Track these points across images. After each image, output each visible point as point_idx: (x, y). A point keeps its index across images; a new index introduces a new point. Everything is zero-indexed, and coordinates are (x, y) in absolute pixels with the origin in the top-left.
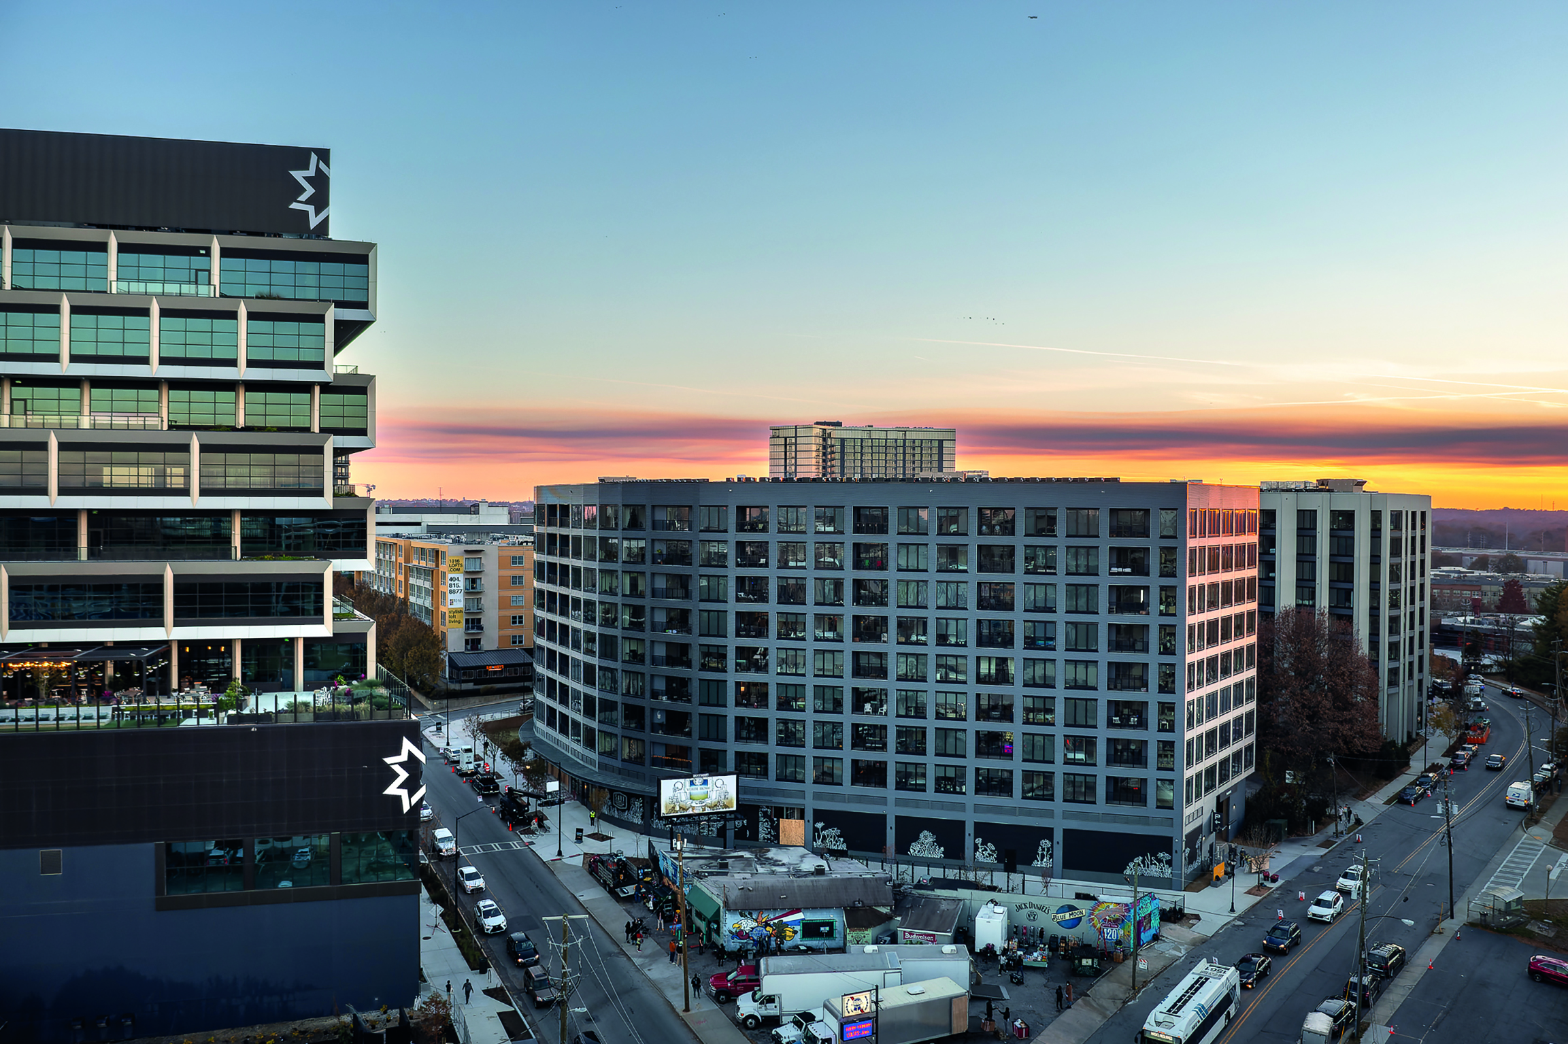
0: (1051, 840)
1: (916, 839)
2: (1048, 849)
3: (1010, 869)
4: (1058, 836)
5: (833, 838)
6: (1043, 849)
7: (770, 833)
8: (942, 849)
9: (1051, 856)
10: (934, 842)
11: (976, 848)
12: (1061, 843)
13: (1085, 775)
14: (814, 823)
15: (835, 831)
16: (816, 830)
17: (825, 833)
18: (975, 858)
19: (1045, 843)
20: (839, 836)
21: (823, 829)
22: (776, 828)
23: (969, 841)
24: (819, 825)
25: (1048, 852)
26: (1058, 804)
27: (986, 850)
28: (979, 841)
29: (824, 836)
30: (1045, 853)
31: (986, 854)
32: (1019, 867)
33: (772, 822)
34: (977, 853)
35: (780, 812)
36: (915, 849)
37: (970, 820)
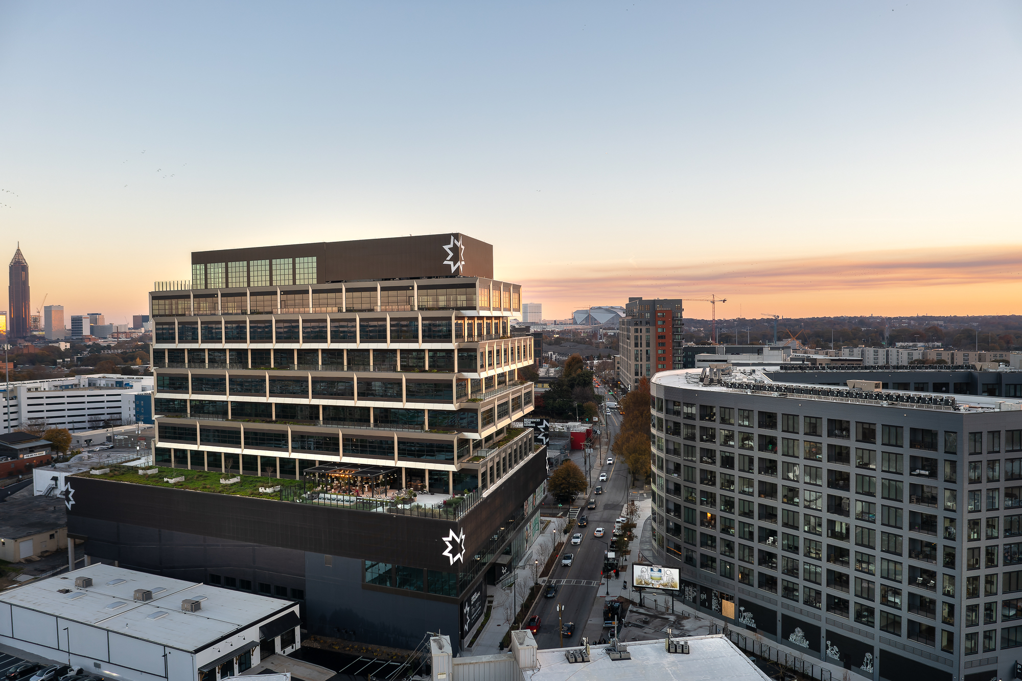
0: (872, 654)
1: (793, 632)
2: (871, 660)
3: (847, 666)
4: (877, 653)
5: (747, 618)
6: (867, 659)
7: (717, 607)
8: (808, 642)
9: (872, 666)
10: (803, 636)
11: (827, 648)
12: (878, 658)
13: (895, 615)
14: (739, 607)
15: (750, 615)
16: (740, 611)
17: (745, 614)
18: (826, 654)
19: (868, 655)
20: (752, 618)
21: (744, 611)
22: (721, 604)
23: (823, 641)
24: (742, 609)
25: (870, 662)
26: (876, 631)
27: (832, 650)
28: (829, 643)
29: (744, 616)
30: (869, 662)
31: (833, 652)
32: (853, 667)
33: (719, 600)
34: (828, 651)
35: (723, 596)
36: (792, 638)
37: (824, 627)
